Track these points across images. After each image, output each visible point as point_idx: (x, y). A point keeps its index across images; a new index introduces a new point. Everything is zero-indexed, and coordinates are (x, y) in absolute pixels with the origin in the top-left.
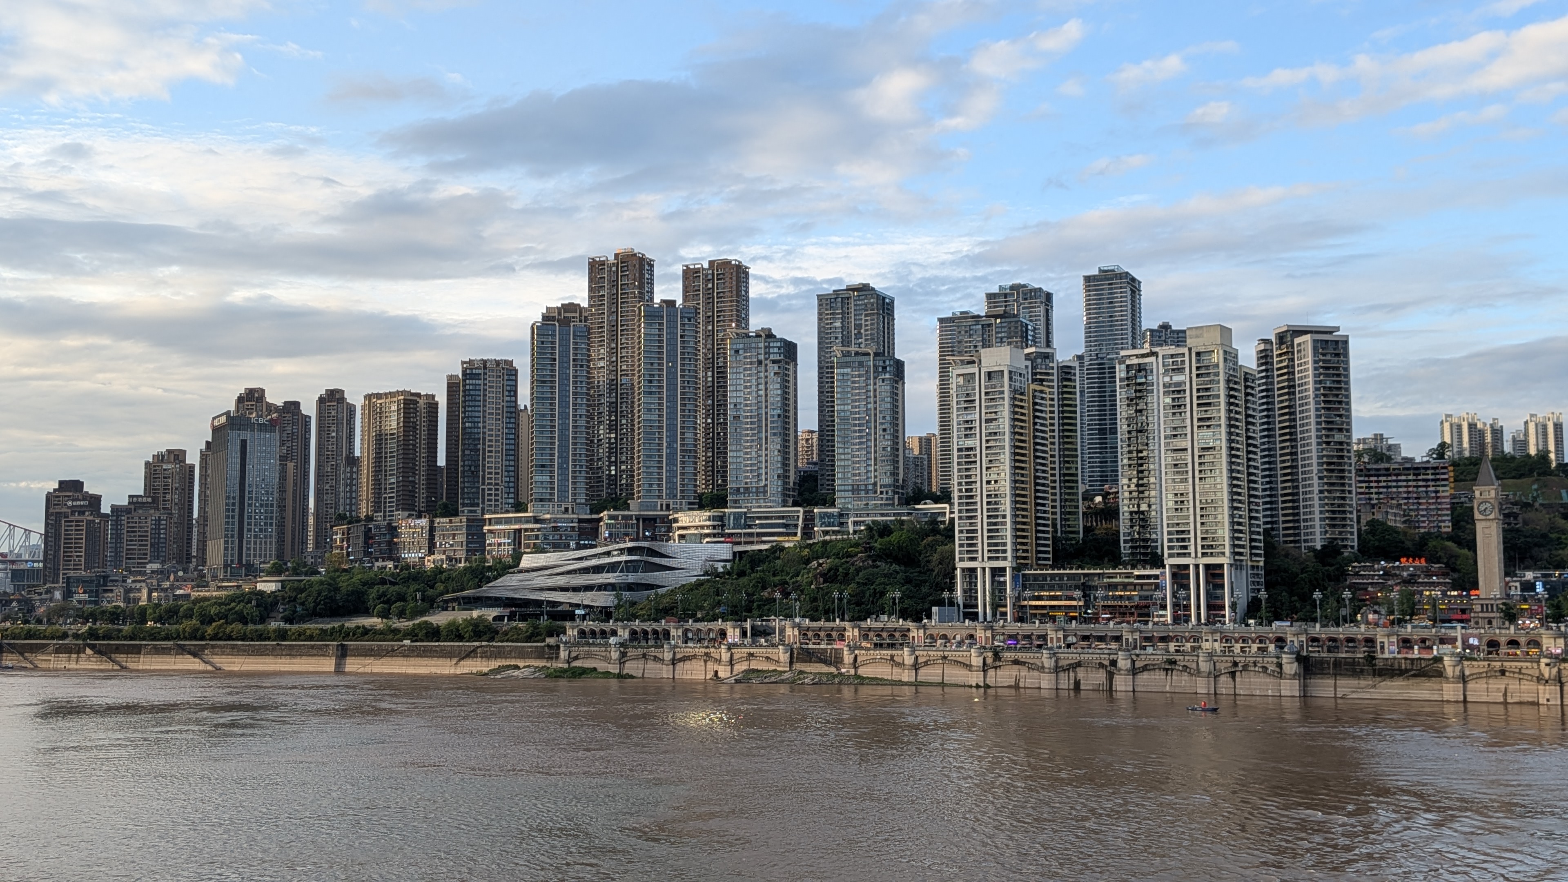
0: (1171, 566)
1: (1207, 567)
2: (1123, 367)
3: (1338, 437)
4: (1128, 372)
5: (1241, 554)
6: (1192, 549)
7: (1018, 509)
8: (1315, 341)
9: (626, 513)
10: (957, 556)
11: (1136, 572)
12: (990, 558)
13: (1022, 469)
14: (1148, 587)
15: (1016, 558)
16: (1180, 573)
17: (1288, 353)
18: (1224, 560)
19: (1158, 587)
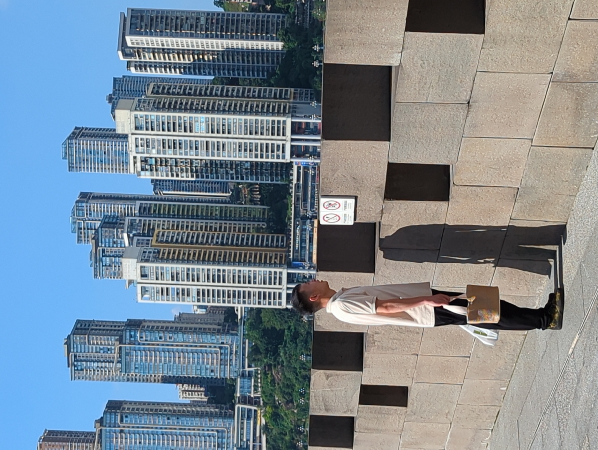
0: (291, 156)
1: (293, 132)
2: (143, 173)
3: (203, 21)
4: (147, 170)
5: (285, 107)
6: (280, 143)
7: (245, 261)
8: (131, 34)
10: (277, 307)
11: (295, 181)
12: (280, 284)
13: (215, 255)
14: (306, 174)
15: (281, 265)
16: (296, 152)
17: (139, 51)
18: (289, 121)
19: (306, 168)
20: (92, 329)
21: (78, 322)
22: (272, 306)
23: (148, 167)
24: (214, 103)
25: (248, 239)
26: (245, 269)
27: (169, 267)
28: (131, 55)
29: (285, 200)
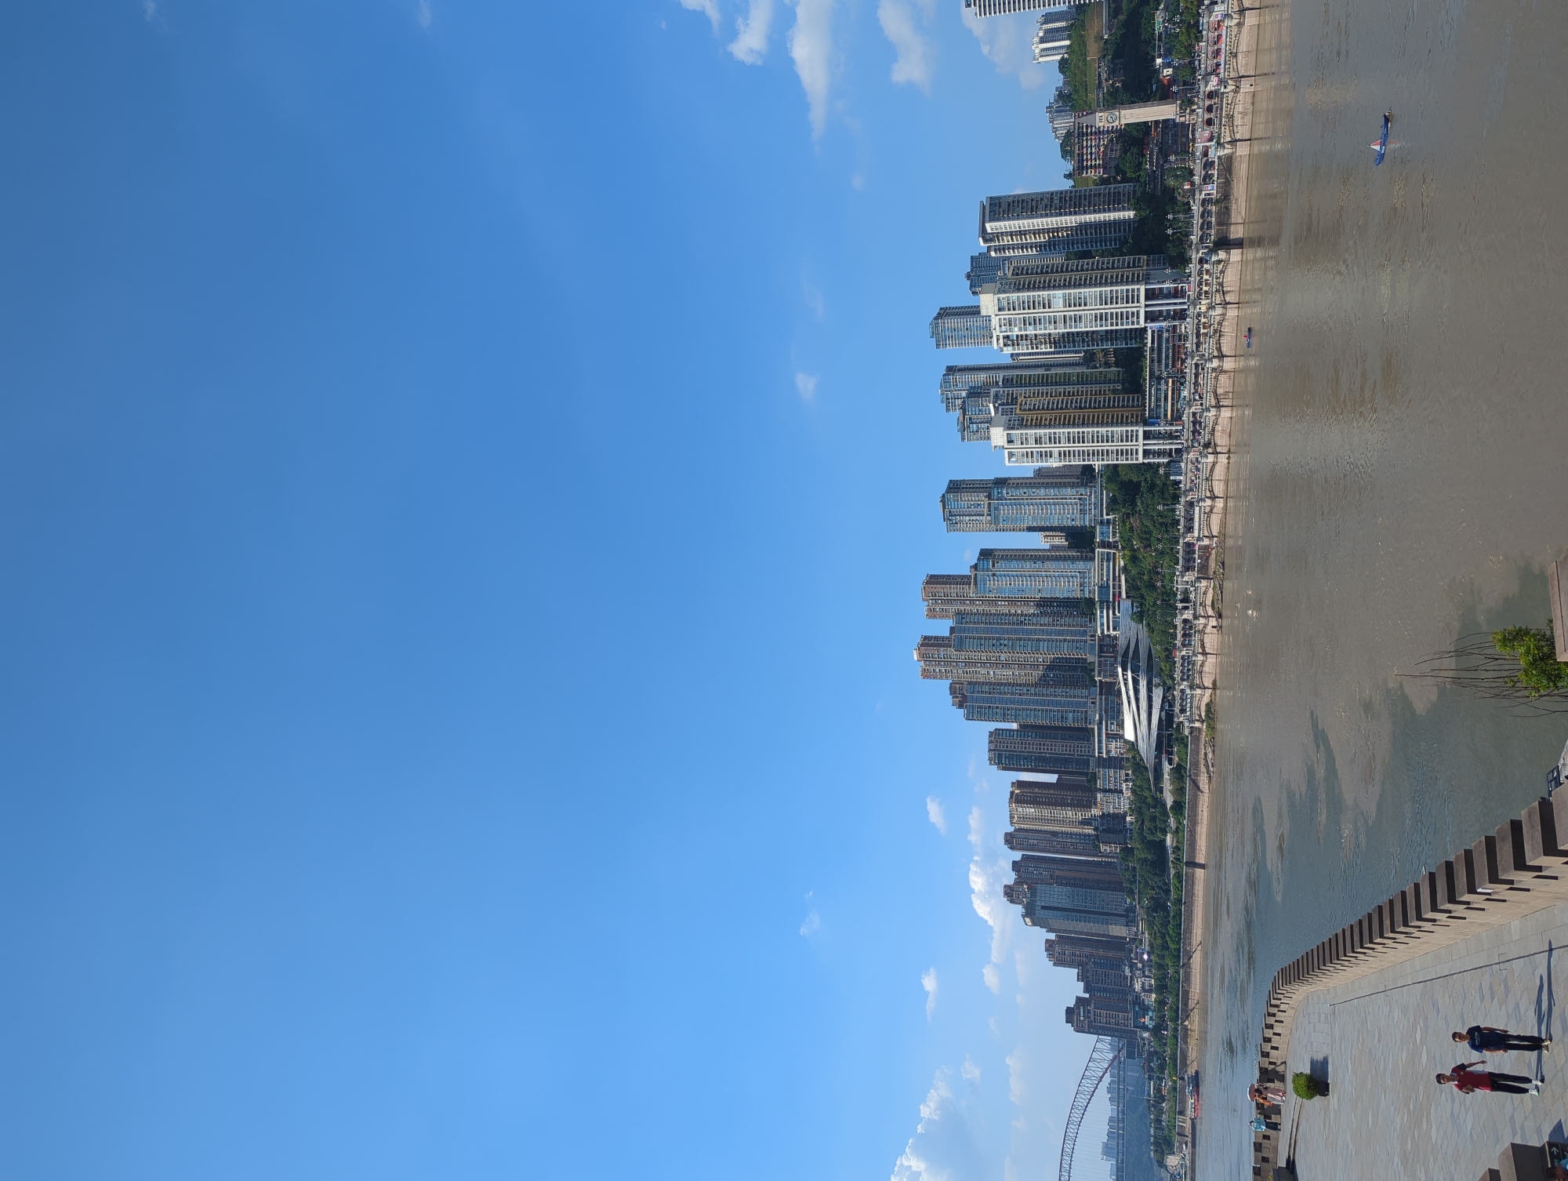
0: (1146, 322)
1: (1147, 299)
2: (1005, 348)
3: (1056, 201)
4: (1009, 345)
5: (1138, 276)
6: (1135, 310)
7: (1103, 422)
8: (990, 221)
9: (1097, 665)
10: (1135, 462)
11: (1149, 345)
12: (1136, 441)
13: (1074, 418)
14: (1160, 337)
15: (1137, 423)
16: (1151, 317)
17: (998, 236)
18: (1143, 288)
19: (1160, 331)
20: (963, 488)
21: (951, 481)
22: (1129, 462)
23: (1010, 343)
24: (1070, 278)
25: (1104, 401)
26: (1103, 430)
27: (1031, 432)
28: (991, 240)
29: (1140, 363)
